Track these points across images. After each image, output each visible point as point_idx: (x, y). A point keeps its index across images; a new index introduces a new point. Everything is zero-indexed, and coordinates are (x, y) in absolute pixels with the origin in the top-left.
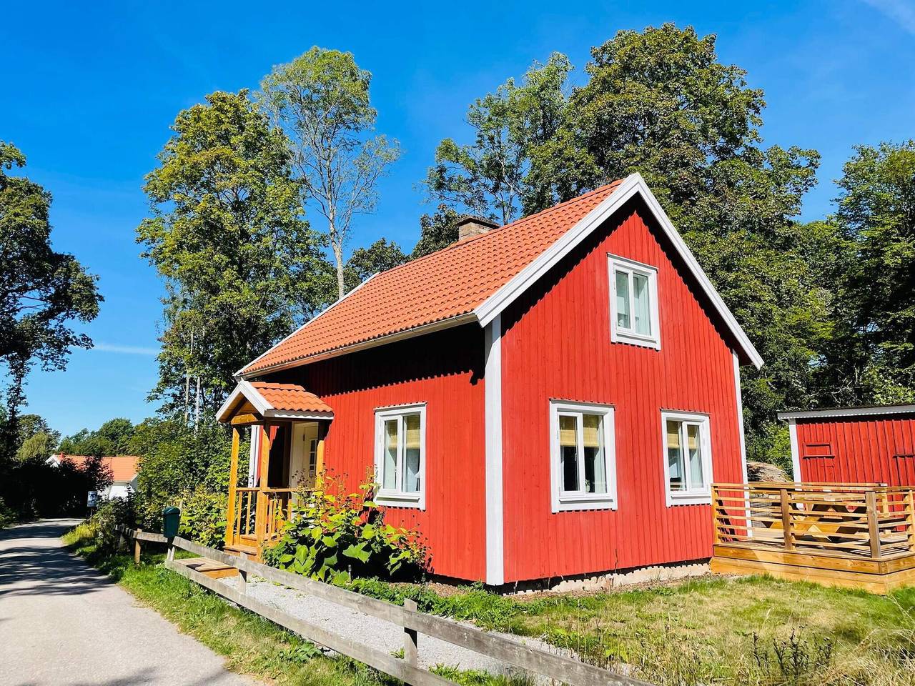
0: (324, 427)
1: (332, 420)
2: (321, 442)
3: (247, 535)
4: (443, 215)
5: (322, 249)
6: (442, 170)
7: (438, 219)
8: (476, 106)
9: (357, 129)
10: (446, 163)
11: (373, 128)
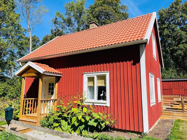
0: (58, 79)
1: (61, 77)
2: (57, 84)
3: (26, 115)
4: (57, 29)
5: (25, 33)
6: (56, 19)
7: (55, 30)
8: (66, 4)
9: (36, 3)
10: (57, 17)
11: (42, 3)
